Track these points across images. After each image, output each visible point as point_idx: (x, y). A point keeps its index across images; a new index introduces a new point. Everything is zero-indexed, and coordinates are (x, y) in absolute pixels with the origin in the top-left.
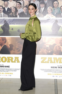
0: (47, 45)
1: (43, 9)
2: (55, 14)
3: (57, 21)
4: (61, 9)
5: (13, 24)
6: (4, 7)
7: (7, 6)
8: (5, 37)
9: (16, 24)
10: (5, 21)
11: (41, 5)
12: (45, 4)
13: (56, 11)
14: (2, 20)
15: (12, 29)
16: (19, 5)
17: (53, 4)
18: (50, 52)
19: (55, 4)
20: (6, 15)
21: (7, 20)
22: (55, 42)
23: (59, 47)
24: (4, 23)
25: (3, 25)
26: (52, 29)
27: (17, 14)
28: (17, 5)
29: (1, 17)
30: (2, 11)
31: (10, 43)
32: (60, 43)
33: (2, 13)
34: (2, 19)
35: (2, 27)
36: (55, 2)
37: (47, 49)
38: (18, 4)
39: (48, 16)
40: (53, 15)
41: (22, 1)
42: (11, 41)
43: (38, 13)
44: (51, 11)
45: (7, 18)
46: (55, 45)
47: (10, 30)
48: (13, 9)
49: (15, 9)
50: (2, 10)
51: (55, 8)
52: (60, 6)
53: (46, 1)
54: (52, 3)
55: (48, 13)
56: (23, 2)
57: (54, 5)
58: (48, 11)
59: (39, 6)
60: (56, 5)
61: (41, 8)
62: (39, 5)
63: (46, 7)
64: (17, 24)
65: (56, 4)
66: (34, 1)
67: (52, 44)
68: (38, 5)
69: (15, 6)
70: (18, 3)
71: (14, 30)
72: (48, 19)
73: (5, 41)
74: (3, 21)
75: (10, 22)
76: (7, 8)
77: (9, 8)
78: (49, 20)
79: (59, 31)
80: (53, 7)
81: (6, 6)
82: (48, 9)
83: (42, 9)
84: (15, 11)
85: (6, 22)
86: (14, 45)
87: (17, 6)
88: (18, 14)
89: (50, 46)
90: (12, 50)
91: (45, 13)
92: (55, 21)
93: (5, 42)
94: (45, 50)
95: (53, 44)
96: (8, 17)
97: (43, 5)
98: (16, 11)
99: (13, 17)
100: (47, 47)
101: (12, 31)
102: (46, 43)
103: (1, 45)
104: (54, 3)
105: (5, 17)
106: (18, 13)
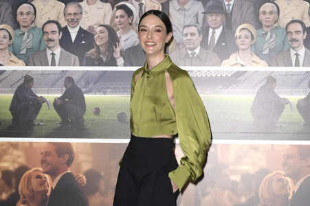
0: (234, 172)
1: (219, 32)
2: (266, 52)
3: (271, 80)
4: (288, 33)
5: (99, 91)
6: (63, 24)
7: (78, 21)
8: (69, 144)
9: (111, 93)
10: (69, 80)
11: (210, 18)
12: (226, 14)
13: (271, 41)
14: (56, 77)
15: (97, 111)
16: (122, 16)
17: (257, 15)
18: (243, 200)
19: (264, 13)
20: (74, 57)
21: (74, 77)
22: (263, 164)
23: (280, 180)
24: (65, 89)
25: (59, 95)
26: (253, 111)
27: (117, 54)
28: (114, 17)
29: (53, 64)
30: (57, 41)
31: (86, 167)
32: (285, 164)
33: (58, 51)
34: (55, 73)
35: (55, 104)
36: (267, 7)
37: (233, 187)
38: (119, 12)
39: (240, 61)
40: (255, 58)
41: (137, 4)
42: (90, 159)
43: (197, 51)
44: (248, 41)
45: (76, 69)
46: (264, 172)
47: (88, 116)
48: (101, 32)
49: (106, 33)
50: (57, 37)
51: (265, 29)
52: (284, 21)
53: (232, 3)
54: (252, 9)
55: (236, 49)
56: (141, 5)
57: (262, 17)
58: (238, 41)
59: (201, 21)
60: (267, 16)
61: (208, 28)
62: (201, 16)
63: (229, 26)
64: (115, 91)
65: (271, 13)
66: (184, 4)
67: (252, 172)
68: (197, 16)
69: (108, 23)
70: (119, 8)
71: (104, 115)
72: (239, 74)
73: (67, 157)
74: (62, 82)
75: (88, 83)
76: (77, 29)
77: (85, 28)
78: (242, 78)
79: (281, 119)
80: (259, 25)
81: (74, 22)
82: (238, 33)
83: (214, 33)
84: (106, 40)
85: (74, 85)
86: (102, 174)
87: (117, 20)
88: (121, 52)
89: (246, 177)
90: (97, 195)
91: (226, 47)
92: (264, 82)
93: (69, 163)
94: (227, 192)
95: (257, 169)
96: (81, 65)
97: (219, 18)
98: (113, 39)
99: (99, 65)
100: (234, 183)
101: (96, 117)
102: (231, 167)
103: (53, 173)
104: (262, 9)
105: (70, 65)
106: (118, 50)
